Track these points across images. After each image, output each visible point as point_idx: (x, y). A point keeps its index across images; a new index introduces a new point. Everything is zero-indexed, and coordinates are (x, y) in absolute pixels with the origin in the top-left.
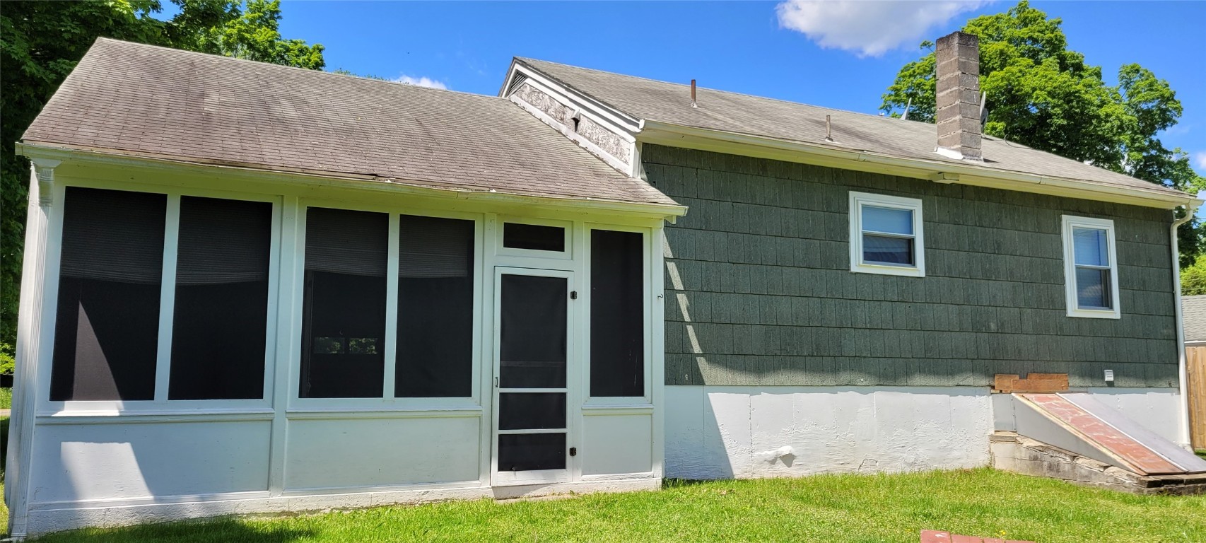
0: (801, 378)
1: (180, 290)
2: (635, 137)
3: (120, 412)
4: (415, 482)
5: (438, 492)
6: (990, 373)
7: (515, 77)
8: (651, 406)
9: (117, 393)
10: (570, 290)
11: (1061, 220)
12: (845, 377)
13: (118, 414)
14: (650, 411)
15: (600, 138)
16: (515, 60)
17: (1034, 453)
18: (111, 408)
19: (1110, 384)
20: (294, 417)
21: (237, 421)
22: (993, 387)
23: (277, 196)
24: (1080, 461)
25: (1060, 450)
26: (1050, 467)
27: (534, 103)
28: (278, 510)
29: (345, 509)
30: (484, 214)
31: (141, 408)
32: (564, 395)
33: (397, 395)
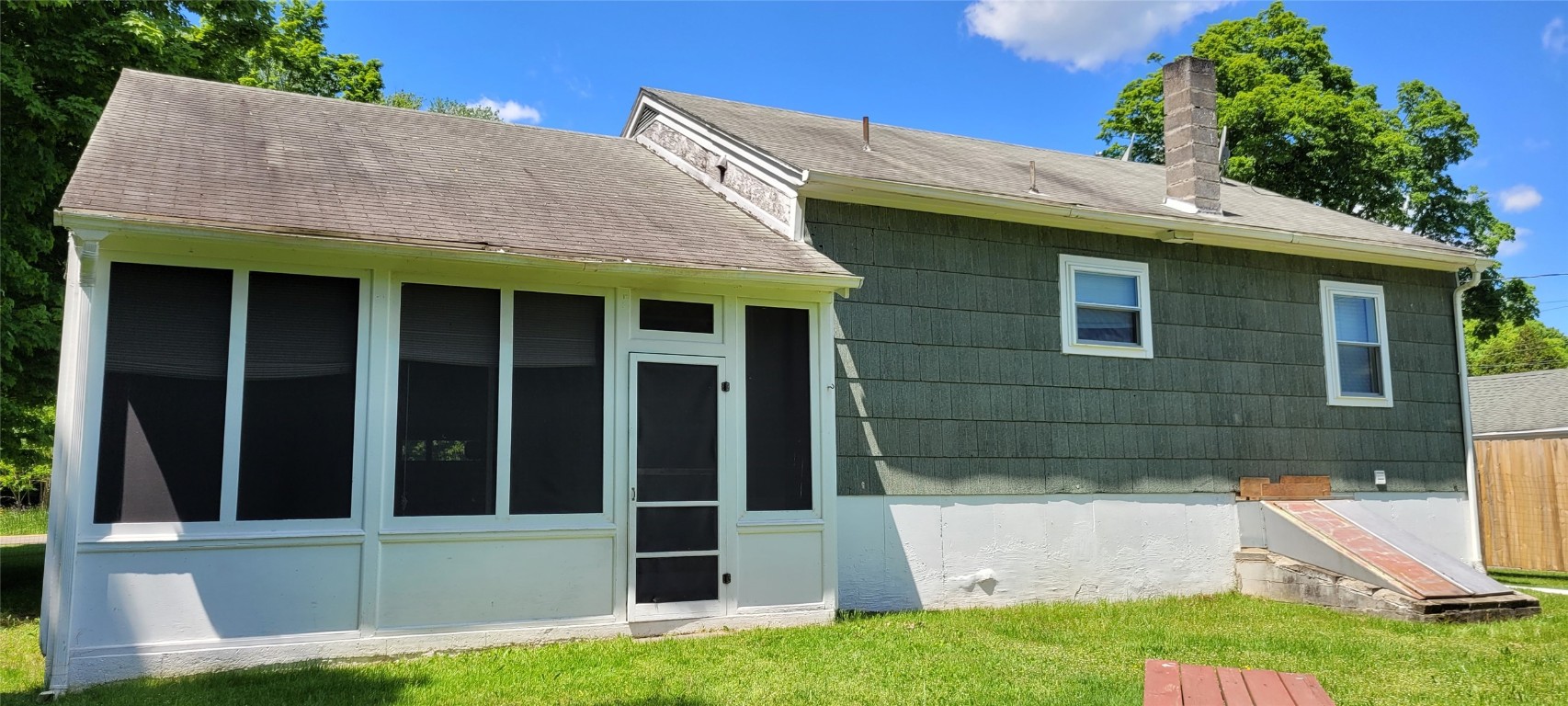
0: (1003, 485)
1: (250, 387)
2: (797, 191)
3: (179, 536)
4: (536, 618)
5: (563, 630)
6: (1234, 476)
7: (642, 113)
8: (820, 521)
9: (175, 512)
10: (720, 381)
11: (1318, 286)
12: (1057, 482)
13: (176, 539)
14: (819, 528)
15: (752, 192)
16: (642, 92)
17: (1289, 574)
18: (168, 532)
19: (1382, 488)
20: (388, 540)
21: (320, 545)
22: (1238, 494)
23: (366, 270)
24: (1343, 583)
25: (1320, 570)
26: (1308, 591)
27: (668, 145)
28: (371, 654)
29: (451, 651)
30: (615, 289)
31: (204, 530)
32: (715, 509)
33: (513, 511)
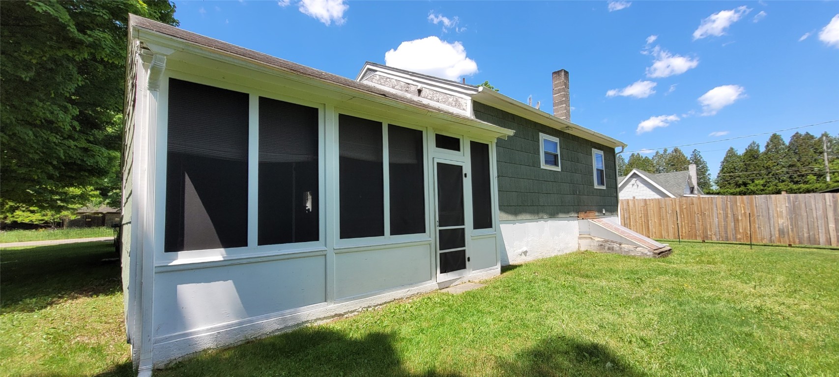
0: (528, 216)
2: (471, 97)
3: (223, 257)
4: (403, 286)
5: (414, 290)
6: (578, 212)
7: (366, 72)
8: (495, 233)
9: (220, 243)
10: (464, 173)
12: (541, 215)
13: (222, 259)
14: (495, 235)
15: (440, 98)
16: (367, 63)
17: (601, 243)
18: (216, 255)
19: (604, 214)
21: (304, 257)
22: (578, 217)
23: (321, 104)
24: (623, 246)
25: (616, 242)
26: (609, 249)
27: (383, 84)
28: (333, 314)
29: (369, 307)
30: (427, 127)
31: (239, 253)
32: (463, 229)
33: (392, 234)
